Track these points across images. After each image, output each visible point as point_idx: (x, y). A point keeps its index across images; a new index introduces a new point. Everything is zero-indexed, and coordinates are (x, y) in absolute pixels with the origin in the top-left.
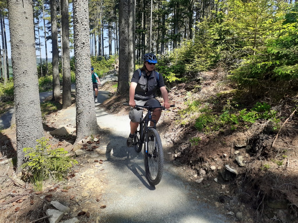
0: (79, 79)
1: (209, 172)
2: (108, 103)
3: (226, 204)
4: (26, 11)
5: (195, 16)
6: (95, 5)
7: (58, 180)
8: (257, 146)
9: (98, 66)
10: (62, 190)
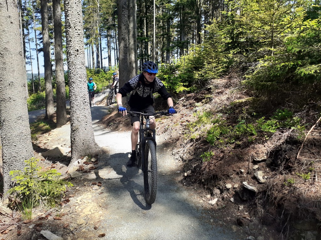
0: (73, 92)
1: (224, 191)
2: (108, 119)
3: (245, 228)
4: (11, 15)
5: (204, 20)
6: (91, 12)
7: (50, 207)
8: (279, 159)
9: (96, 80)
10: (54, 217)
